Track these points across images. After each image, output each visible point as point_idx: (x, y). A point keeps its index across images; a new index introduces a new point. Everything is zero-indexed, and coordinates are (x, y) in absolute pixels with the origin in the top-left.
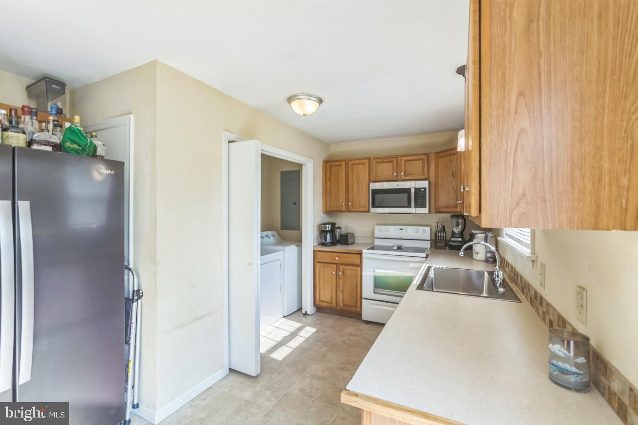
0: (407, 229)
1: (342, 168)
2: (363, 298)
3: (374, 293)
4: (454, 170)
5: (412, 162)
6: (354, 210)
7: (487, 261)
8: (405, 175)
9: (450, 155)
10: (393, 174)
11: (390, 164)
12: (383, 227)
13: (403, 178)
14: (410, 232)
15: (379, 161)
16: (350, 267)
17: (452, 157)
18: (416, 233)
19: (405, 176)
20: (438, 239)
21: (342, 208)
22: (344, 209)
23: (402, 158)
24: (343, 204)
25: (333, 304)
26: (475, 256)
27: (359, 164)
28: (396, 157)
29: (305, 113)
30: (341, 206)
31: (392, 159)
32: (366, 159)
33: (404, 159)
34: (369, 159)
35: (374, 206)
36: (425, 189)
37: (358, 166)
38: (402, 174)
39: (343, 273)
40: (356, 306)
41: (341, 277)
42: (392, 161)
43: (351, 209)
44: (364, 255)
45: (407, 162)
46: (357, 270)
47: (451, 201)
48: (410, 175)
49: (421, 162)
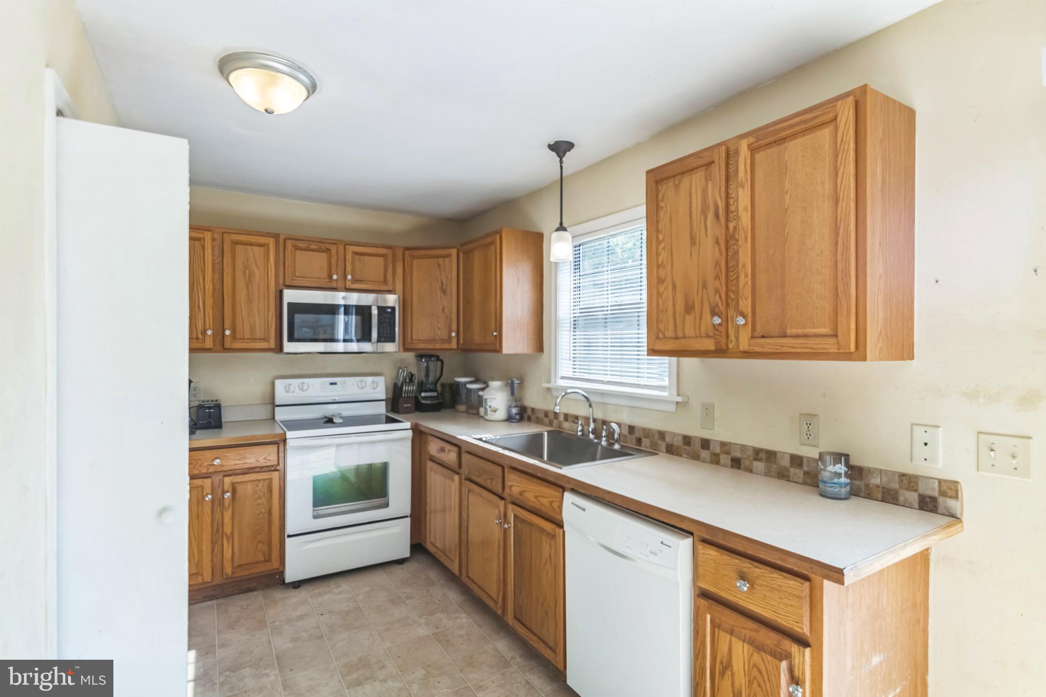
0: (344, 382)
1: (203, 247)
2: (286, 536)
3: (315, 517)
4: (444, 281)
5: (366, 258)
6: (237, 345)
7: (509, 419)
8: (355, 281)
9: (437, 257)
10: (330, 277)
11: (324, 255)
12: (296, 382)
13: (349, 285)
14: (350, 387)
15: (301, 245)
16: (253, 477)
17: (441, 260)
18: (362, 388)
19: (352, 283)
20: (403, 395)
21: (204, 342)
22: (209, 344)
23: (347, 246)
24: (209, 332)
25: (202, 575)
26: (491, 416)
27: (251, 244)
28: (334, 243)
29: (271, 107)
30: (200, 336)
31: (328, 246)
32: (269, 235)
33: (351, 249)
34: (276, 236)
35: (291, 339)
36: (393, 309)
37: (249, 247)
38: (349, 277)
39: (234, 492)
40: (268, 560)
41: (226, 503)
42: (328, 251)
43: (228, 344)
44: (290, 443)
45: (357, 257)
46: (271, 479)
47: (439, 332)
48: (361, 281)
49: (381, 259)
